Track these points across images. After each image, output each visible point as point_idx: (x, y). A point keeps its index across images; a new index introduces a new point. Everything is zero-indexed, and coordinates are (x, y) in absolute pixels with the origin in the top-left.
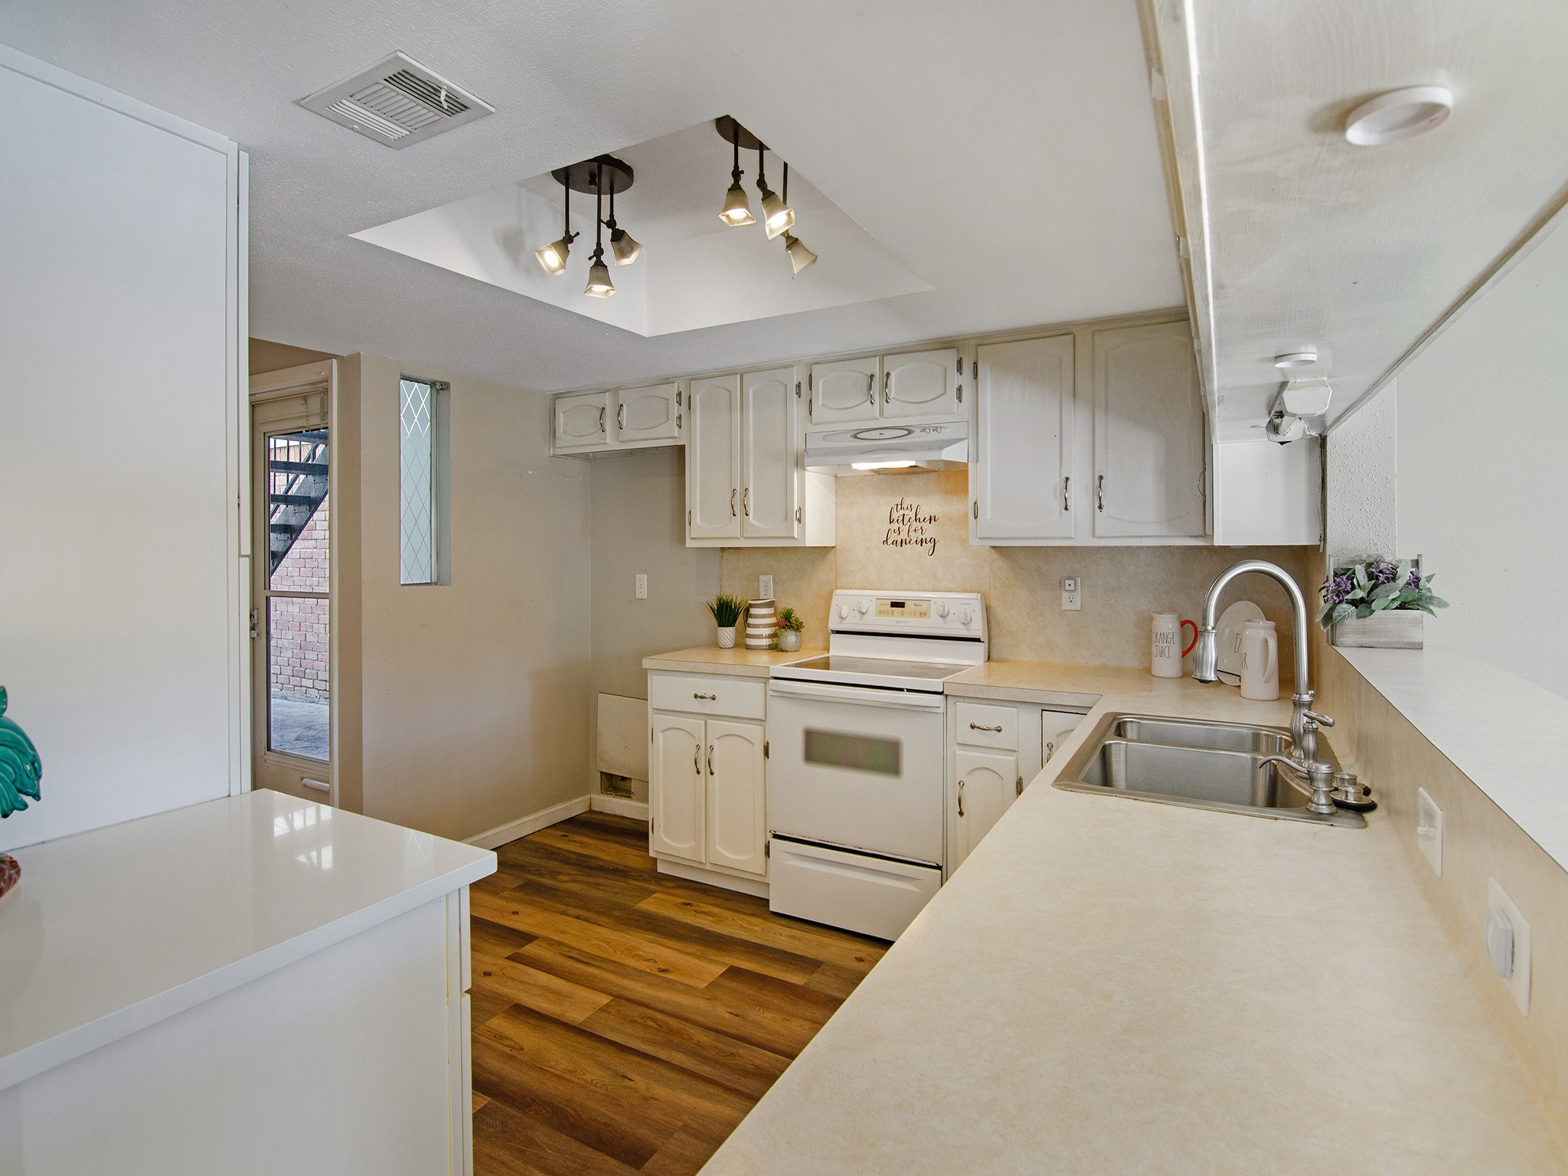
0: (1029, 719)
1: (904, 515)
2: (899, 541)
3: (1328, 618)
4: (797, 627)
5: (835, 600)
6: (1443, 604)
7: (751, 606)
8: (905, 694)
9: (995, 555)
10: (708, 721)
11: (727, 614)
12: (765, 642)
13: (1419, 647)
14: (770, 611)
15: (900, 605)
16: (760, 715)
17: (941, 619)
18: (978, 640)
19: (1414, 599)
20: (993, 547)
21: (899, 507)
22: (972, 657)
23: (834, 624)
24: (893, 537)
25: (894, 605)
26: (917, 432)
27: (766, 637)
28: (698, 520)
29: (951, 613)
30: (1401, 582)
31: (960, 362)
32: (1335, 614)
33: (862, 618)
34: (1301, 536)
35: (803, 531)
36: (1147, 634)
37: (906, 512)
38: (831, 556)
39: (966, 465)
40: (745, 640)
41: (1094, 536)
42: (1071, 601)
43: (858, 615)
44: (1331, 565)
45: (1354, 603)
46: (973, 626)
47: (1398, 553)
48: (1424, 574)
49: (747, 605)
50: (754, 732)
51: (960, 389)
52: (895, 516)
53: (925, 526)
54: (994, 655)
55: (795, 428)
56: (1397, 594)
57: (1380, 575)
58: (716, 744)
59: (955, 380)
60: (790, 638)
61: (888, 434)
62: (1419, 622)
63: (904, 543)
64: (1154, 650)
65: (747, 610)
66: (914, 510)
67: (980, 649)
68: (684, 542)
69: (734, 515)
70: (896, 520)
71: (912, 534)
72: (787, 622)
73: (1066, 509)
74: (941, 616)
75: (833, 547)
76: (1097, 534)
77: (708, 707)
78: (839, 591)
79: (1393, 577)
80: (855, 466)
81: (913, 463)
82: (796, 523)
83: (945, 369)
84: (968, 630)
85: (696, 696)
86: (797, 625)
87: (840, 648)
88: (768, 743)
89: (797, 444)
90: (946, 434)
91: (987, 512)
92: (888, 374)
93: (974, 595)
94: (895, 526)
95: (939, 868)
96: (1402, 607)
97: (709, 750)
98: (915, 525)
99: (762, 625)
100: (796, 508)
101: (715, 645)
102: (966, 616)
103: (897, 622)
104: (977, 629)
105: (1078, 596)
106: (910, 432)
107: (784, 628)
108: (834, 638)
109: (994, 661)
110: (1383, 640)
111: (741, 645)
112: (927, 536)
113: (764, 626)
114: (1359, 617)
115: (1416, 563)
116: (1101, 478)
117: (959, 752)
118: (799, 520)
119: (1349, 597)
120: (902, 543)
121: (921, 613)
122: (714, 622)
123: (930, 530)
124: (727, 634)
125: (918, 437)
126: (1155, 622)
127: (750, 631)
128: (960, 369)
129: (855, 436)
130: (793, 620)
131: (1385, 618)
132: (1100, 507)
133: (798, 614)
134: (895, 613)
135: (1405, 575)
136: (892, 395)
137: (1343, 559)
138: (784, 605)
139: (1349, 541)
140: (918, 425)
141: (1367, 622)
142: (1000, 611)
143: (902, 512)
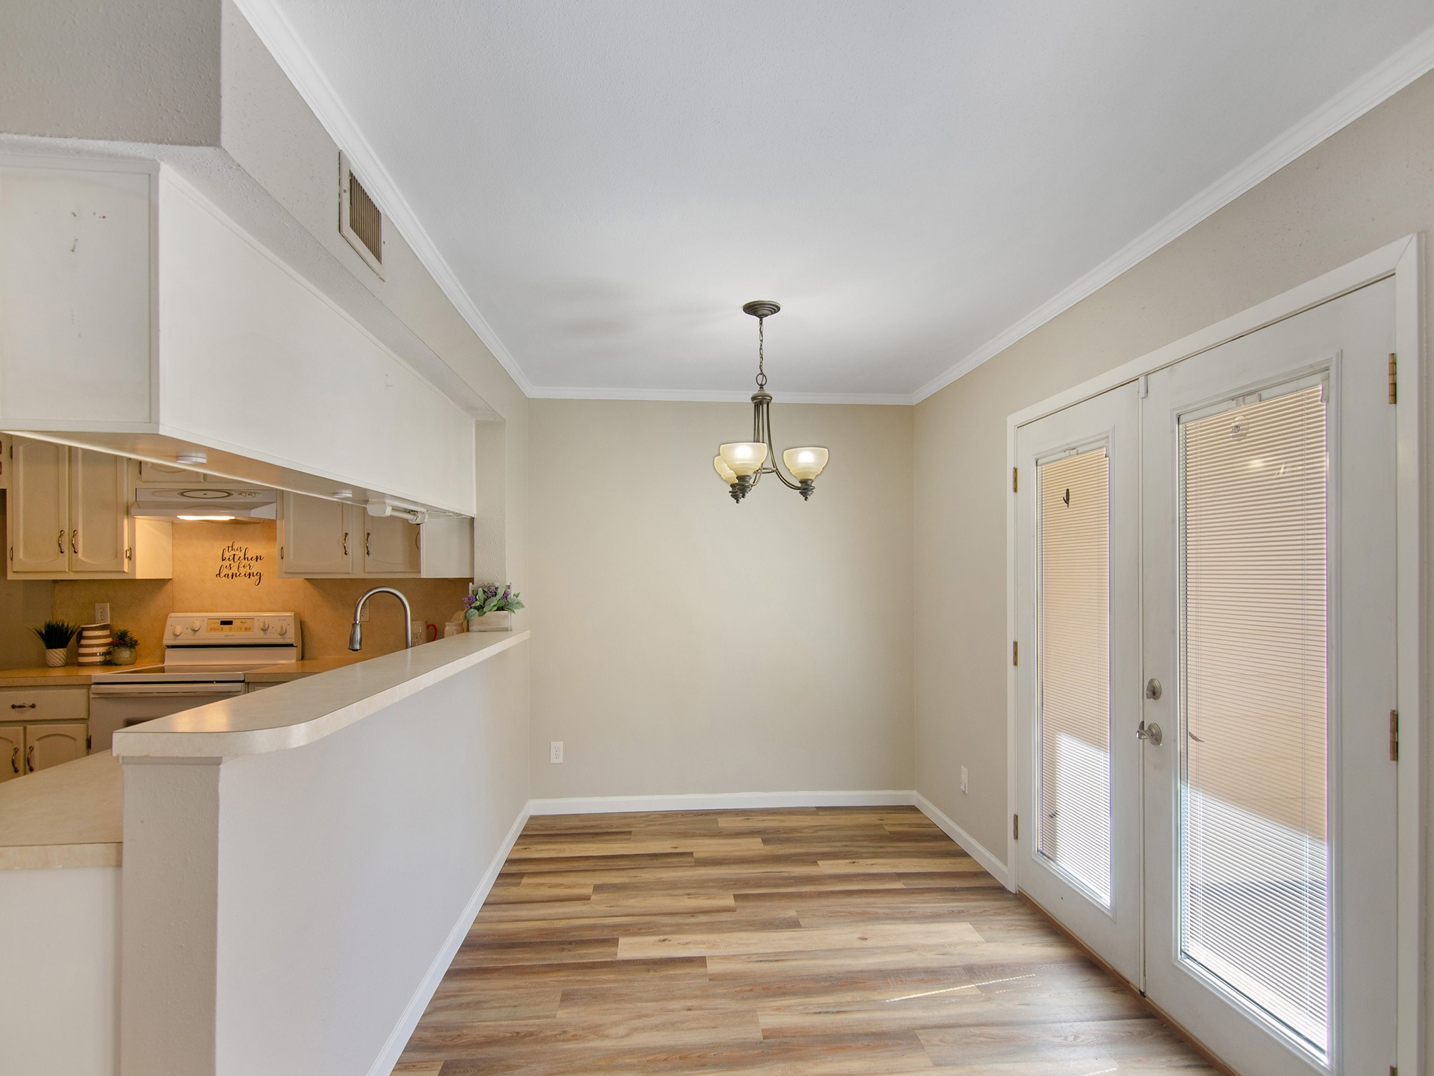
1: (234, 555)
2: (230, 575)
3: (465, 617)
4: (132, 645)
5: (169, 622)
7: (84, 629)
8: (214, 685)
9: (308, 585)
10: (28, 726)
11: (56, 636)
12: (98, 659)
13: (508, 630)
14: (107, 632)
15: (230, 623)
16: (83, 715)
17: (262, 632)
18: (291, 645)
19: (505, 605)
20: (307, 579)
21: (230, 549)
23: (168, 640)
24: (225, 571)
25: (223, 623)
26: (236, 495)
27: (100, 655)
28: (21, 556)
29: (270, 628)
30: (499, 597)
32: (467, 615)
33: (194, 634)
35: (133, 567)
37: (236, 553)
38: (168, 587)
39: (275, 521)
40: (77, 659)
41: (364, 572)
43: (191, 632)
44: (471, 589)
45: (476, 608)
46: (287, 635)
48: (508, 593)
49: (80, 629)
50: (78, 730)
52: (227, 555)
53: (253, 563)
54: (307, 655)
55: (125, 483)
56: (495, 603)
57: (490, 592)
58: (36, 745)
60: (125, 654)
61: (210, 494)
62: (505, 617)
63: (234, 576)
65: (80, 633)
66: (243, 551)
67: (293, 652)
68: (5, 574)
69: (62, 552)
70: (227, 558)
71: (242, 569)
72: (122, 641)
73: (346, 554)
74: (262, 630)
75: (170, 579)
76: (366, 571)
77: (28, 715)
78: (173, 615)
79: (496, 594)
80: (181, 517)
81: (233, 518)
82: (126, 561)
84: (284, 638)
85: (13, 707)
86: (131, 643)
87: (174, 660)
88: (90, 737)
89: (127, 496)
90: (259, 498)
91: (290, 554)
93: (289, 614)
94: (227, 563)
96: (498, 610)
97: (28, 751)
98: (244, 562)
99: (96, 644)
100: (126, 547)
101: (44, 664)
102: (282, 629)
103: (226, 636)
104: (291, 637)
106: (230, 495)
107: (117, 646)
108: (168, 652)
109: (307, 660)
110: (491, 627)
111: (73, 662)
112: (254, 570)
113: (98, 646)
114: (479, 616)
116: (368, 534)
118: (130, 558)
119: (473, 605)
120: (233, 576)
121: (246, 629)
122: (42, 644)
123: (256, 567)
124: (57, 655)
125: (236, 498)
127: (83, 650)
129: (182, 494)
130: (127, 639)
131: (492, 616)
132: (368, 553)
133: (134, 633)
134: (224, 629)
135: (501, 592)
137: (477, 585)
138: (120, 626)
139: (484, 574)
140: (235, 491)
141: (483, 618)
142: (311, 624)
143: (233, 552)
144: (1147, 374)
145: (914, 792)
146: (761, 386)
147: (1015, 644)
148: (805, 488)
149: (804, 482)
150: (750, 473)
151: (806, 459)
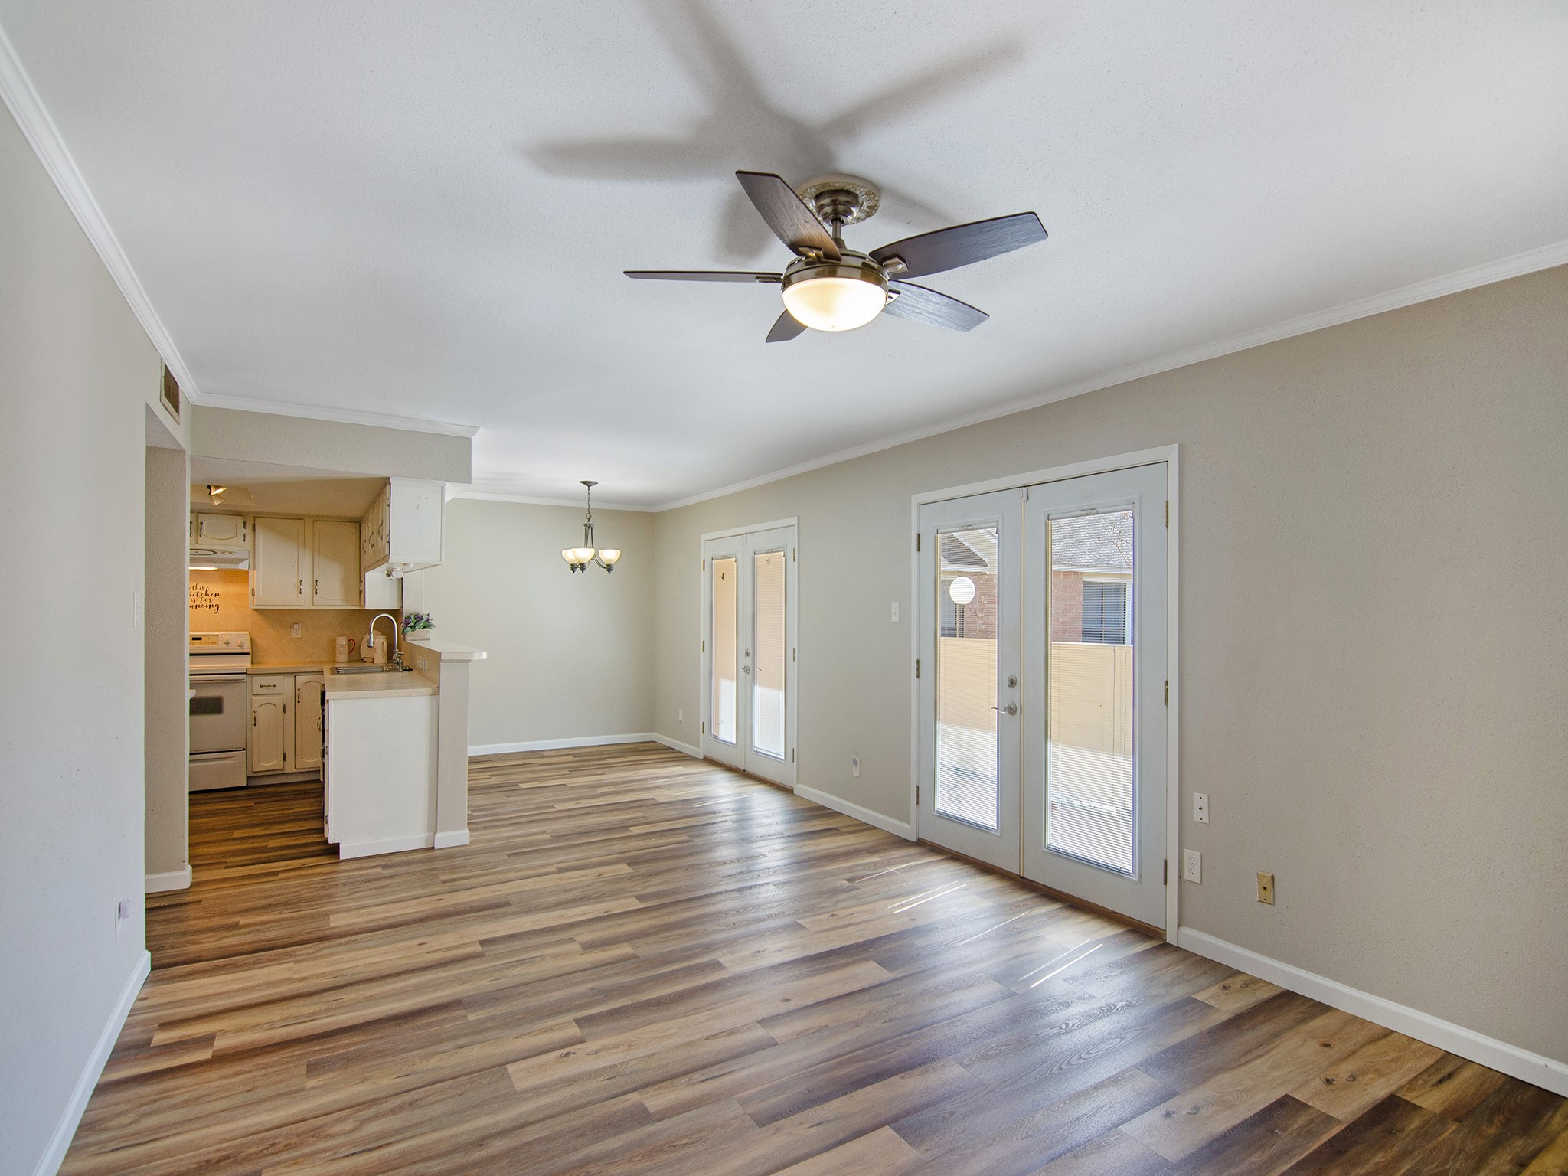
0: (290, 680)
1: (198, 592)
2: (194, 606)
3: (403, 632)
6: (434, 627)
8: (224, 675)
9: (255, 613)
13: (429, 639)
15: (200, 639)
18: (248, 654)
19: (427, 625)
20: (254, 609)
21: (195, 587)
22: (245, 663)
25: (195, 639)
26: (219, 553)
29: (232, 642)
30: (424, 620)
31: (245, 523)
32: (405, 630)
34: (395, 607)
36: (333, 646)
37: (200, 591)
39: (248, 571)
41: (313, 605)
42: (296, 634)
44: (404, 616)
45: (411, 627)
46: (243, 647)
47: (423, 612)
48: (430, 618)
51: (244, 535)
52: (193, 592)
53: (212, 598)
54: (255, 661)
56: (423, 624)
57: (418, 618)
59: (242, 531)
61: (200, 552)
62: (428, 632)
64: (337, 652)
66: (205, 590)
67: (249, 657)
71: (203, 602)
73: (300, 593)
74: (226, 644)
79: (422, 619)
81: (216, 569)
83: (237, 526)
84: (241, 649)
90: (236, 556)
91: (259, 593)
92: (201, 523)
93: (246, 632)
95: (244, 749)
96: (424, 627)
98: (205, 597)
102: (240, 643)
103: (198, 648)
104: (246, 649)
105: (299, 632)
106: (215, 553)
109: (256, 663)
110: (418, 637)
112: (213, 603)
114: (412, 631)
115: (428, 615)
116: (318, 581)
117: (254, 698)
119: (409, 625)
120: (197, 607)
121: (212, 643)
123: (215, 601)
125: (219, 556)
126: (337, 641)
128: (245, 527)
131: (419, 631)
132: (316, 593)
134: (196, 643)
135: (425, 618)
136: (204, 534)
137: (408, 613)
139: (409, 608)
140: (220, 550)
141: (414, 632)
142: (258, 640)
143: (197, 590)
144: (746, 534)
145: (654, 734)
146: (589, 519)
147: (704, 642)
148: (609, 568)
149: (609, 566)
150: (586, 562)
151: (610, 555)
